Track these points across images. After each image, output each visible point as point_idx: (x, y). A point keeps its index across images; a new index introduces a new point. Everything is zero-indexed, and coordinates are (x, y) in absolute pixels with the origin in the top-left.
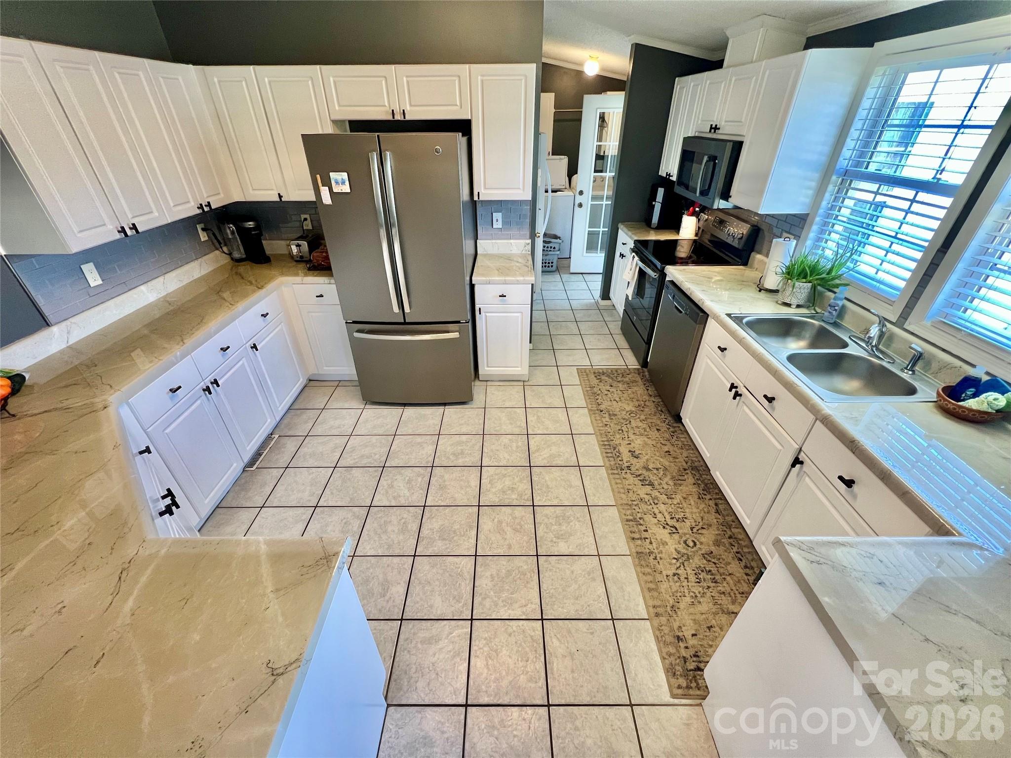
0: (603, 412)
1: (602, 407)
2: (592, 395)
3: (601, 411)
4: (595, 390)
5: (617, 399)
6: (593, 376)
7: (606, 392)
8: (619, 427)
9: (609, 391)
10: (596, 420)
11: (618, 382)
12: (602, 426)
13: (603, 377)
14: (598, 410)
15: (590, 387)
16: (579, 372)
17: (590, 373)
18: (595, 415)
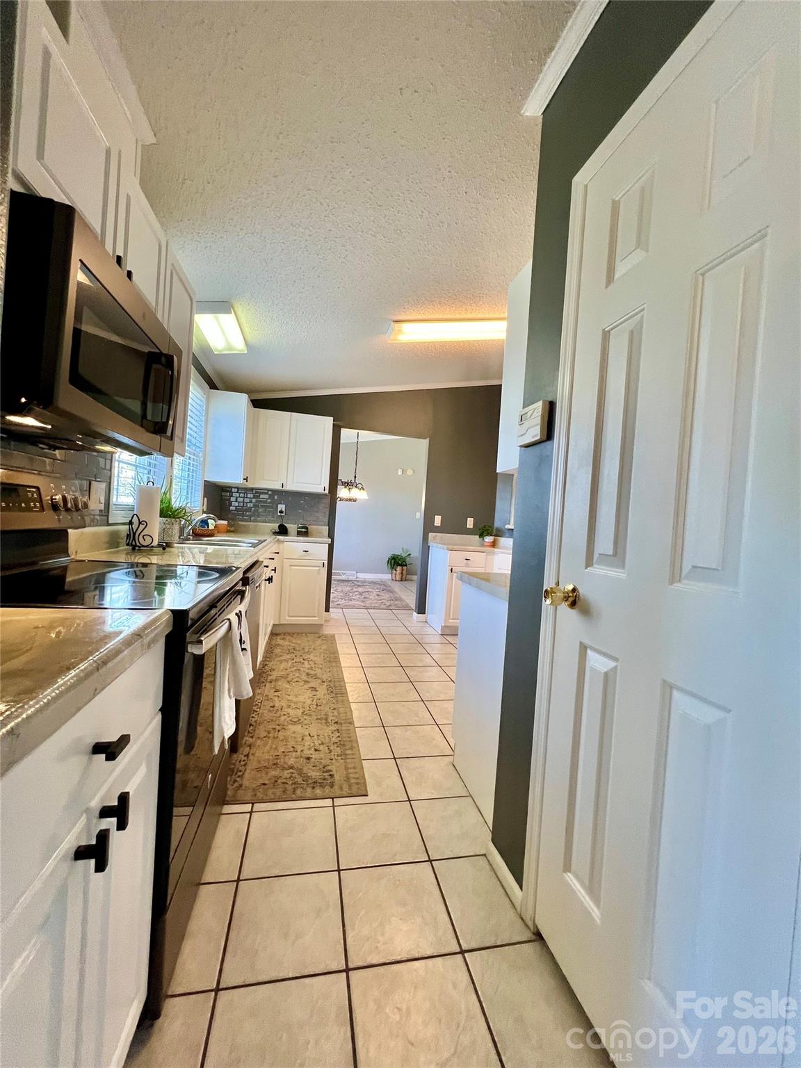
0: (333, 722)
1: (333, 727)
2: (346, 744)
3: (336, 722)
4: (338, 750)
5: (308, 738)
6: (337, 777)
7: (321, 747)
8: (319, 708)
9: (316, 750)
10: (346, 713)
11: (291, 768)
12: (339, 707)
13: (315, 774)
14: (341, 724)
15: (345, 755)
16: (363, 788)
17: (341, 788)
18: (345, 719)
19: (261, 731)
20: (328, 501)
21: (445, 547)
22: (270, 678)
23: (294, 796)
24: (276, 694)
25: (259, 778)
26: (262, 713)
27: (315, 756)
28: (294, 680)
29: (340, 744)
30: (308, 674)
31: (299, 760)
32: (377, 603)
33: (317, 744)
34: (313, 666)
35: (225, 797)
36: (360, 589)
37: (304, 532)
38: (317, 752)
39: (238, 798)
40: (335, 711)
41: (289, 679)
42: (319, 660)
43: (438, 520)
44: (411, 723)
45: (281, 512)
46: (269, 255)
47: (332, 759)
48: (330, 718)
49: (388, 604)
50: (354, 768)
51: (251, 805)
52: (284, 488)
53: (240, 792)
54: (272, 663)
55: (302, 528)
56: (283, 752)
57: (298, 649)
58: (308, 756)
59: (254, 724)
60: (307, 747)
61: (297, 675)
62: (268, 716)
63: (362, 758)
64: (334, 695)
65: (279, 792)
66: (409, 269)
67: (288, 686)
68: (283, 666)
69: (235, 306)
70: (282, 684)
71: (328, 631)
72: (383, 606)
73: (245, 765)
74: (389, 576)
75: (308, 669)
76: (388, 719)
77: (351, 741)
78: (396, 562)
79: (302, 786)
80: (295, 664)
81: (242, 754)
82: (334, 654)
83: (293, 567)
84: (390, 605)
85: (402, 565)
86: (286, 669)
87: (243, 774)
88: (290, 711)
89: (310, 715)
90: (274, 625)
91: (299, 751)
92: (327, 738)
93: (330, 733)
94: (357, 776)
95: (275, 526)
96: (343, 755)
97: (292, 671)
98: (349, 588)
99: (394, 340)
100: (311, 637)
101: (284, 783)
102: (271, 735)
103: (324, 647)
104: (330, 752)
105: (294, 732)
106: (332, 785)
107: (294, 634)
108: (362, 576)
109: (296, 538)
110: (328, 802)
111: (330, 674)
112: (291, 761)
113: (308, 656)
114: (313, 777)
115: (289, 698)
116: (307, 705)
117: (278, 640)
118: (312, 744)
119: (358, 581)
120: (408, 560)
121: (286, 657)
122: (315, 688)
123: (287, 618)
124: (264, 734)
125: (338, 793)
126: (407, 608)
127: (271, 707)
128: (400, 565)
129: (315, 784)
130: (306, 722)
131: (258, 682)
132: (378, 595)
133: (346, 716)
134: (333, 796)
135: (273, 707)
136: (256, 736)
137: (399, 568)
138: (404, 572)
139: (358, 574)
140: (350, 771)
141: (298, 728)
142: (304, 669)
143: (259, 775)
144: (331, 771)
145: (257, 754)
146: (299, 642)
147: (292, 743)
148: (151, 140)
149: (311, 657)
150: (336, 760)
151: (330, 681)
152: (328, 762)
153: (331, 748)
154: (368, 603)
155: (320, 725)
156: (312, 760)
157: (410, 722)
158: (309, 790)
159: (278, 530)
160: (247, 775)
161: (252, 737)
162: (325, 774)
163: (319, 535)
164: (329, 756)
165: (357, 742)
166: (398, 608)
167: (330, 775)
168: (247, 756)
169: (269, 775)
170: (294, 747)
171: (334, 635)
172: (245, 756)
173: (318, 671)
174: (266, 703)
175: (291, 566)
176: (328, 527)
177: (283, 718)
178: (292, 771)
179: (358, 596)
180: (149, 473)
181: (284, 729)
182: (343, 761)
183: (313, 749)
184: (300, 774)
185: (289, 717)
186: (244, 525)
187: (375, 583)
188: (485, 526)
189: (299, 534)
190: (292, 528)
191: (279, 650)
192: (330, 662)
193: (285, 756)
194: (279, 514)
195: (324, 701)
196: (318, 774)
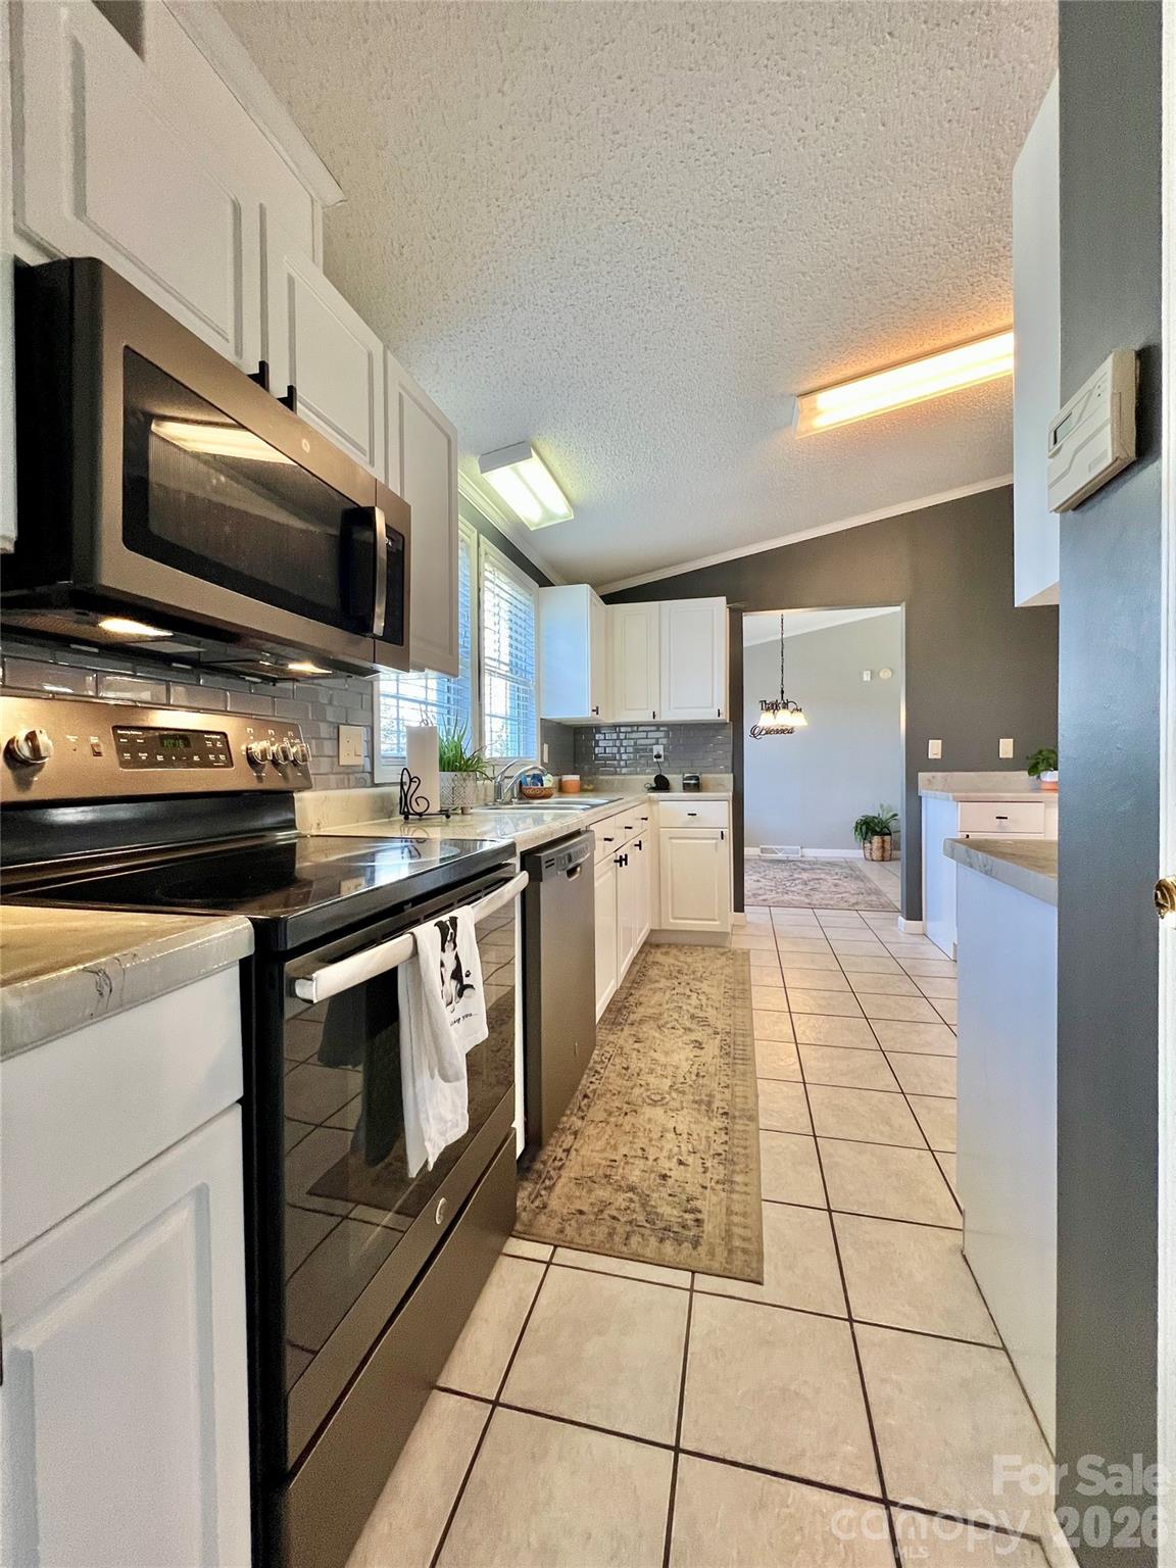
0: (721, 1111)
1: (718, 1123)
2: (737, 1161)
3: (726, 1113)
4: (720, 1172)
5: (670, 1136)
6: (708, 1227)
7: (690, 1160)
8: (701, 1081)
9: (681, 1163)
10: (746, 1097)
11: (632, 1189)
12: (736, 1085)
13: (669, 1212)
14: (734, 1117)
15: (732, 1182)
16: (754, 1265)
17: (712, 1254)
18: (744, 1110)
19: (597, 1112)
20: (729, 732)
21: (951, 795)
22: (632, 1017)
23: (625, 1249)
24: (637, 1046)
25: (576, 1197)
26: (608, 1078)
27: (677, 1173)
28: (669, 1026)
29: (726, 1159)
30: (693, 1017)
31: (647, 1175)
32: (831, 899)
33: (684, 1148)
34: (704, 1002)
35: (514, 1223)
36: (805, 876)
37: (694, 786)
38: (682, 1167)
39: (534, 1231)
40: (726, 1090)
41: (661, 1022)
42: (716, 994)
43: (935, 749)
44: (872, 1137)
45: (658, 756)
46: (558, 337)
47: (705, 1188)
48: (717, 1103)
49: (853, 900)
50: (744, 1215)
51: (552, 1247)
52: (657, 719)
53: (543, 1218)
54: (641, 992)
55: (690, 778)
56: (625, 1155)
57: (685, 972)
58: (664, 1172)
59: (591, 1095)
60: (665, 1153)
61: (676, 1016)
62: (616, 1083)
63: (763, 1197)
64: (730, 1060)
65: (601, 1232)
66: (804, 274)
67: (657, 1035)
68: (657, 997)
69: (538, 444)
70: (649, 1030)
71: (737, 943)
72: (844, 905)
73: (560, 1168)
74: (859, 853)
75: (696, 1007)
76: (826, 1122)
77: (746, 1156)
78: (870, 828)
79: (642, 1230)
80: (675, 997)
81: (561, 1146)
82: (743, 983)
83: (673, 841)
84: (857, 903)
85: (882, 834)
86: (660, 1005)
87: (554, 1184)
88: (652, 1079)
89: (683, 1093)
90: (652, 931)
91: (651, 1158)
92: (704, 1140)
93: (711, 1134)
94: (748, 1233)
95: (651, 779)
96: (727, 1182)
97: (668, 1009)
98: (786, 874)
99: (807, 431)
100: (710, 953)
101: (614, 1218)
102: (612, 1119)
103: (728, 971)
104: (704, 1172)
105: (650, 1120)
106: (696, 1243)
107: (683, 946)
108: (811, 853)
109: (685, 794)
110: (684, 1278)
111: (729, 1021)
112: (635, 1176)
113: (698, 985)
114: (665, 1217)
115: (655, 1055)
116: (681, 1073)
117: (659, 955)
118: (676, 1149)
119: (804, 862)
120: (893, 825)
121: (663, 983)
122: (700, 1044)
123: (671, 920)
124: (602, 1116)
125: (705, 1263)
126: (885, 907)
127: (623, 1068)
128: (877, 834)
129: (666, 1232)
130: (676, 1104)
131: (613, 1023)
132: (836, 885)
133: (746, 1103)
134: (694, 1265)
135: (627, 1069)
136: (590, 1116)
137: (876, 839)
138: (887, 846)
139: (804, 850)
140: (736, 1219)
141: (658, 1113)
142: (689, 1007)
143: (578, 1194)
144: (700, 1212)
145: (583, 1152)
146: (689, 960)
147: (641, 1142)
148: (333, 195)
149: (704, 986)
150: (713, 1189)
151: (728, 1033)
152: (696, 1191)
153: (708, 1164)
154: (817, 898)
155: (695, 1113)
156: (670, 1182)
157: (871, 1135)
158: (653, 1241)
159: (654, 785)
160: (558, 1189)
161: (583, 1118)
162: (687, 1216)
163: (719, 787)
164: (701, 1179)
165: (758, 1161)
166: (872, 908)
167: (697, 1220)
168: (568, 1151)
169: (593, 1196)
170: (643, 1149)
171: (749, 950)
172: (564, 1151)
173: (711, 1013)
174: (617, 1060)
175: (671, 838)
176: (732, 775)
177: (637, 1091)
178: (630, 1195)
179: (800, 887)
180: (449, 713)
181: (636, 1112)
182: (723, 1195)
183: (675, 1160)
184: (644, 1205)
185: (648, 1090)
186: (607, 781)
187: (832, 864)
188: (1040, 752)
189: (687, 787)
190: (675, 779)
191: (656, 971)
192: (734, 998)
193: (627, 1163)
194: (655, 760)
195: (712, 1069)
196: (675, 1212)
